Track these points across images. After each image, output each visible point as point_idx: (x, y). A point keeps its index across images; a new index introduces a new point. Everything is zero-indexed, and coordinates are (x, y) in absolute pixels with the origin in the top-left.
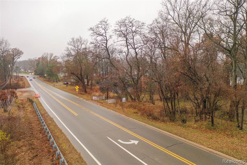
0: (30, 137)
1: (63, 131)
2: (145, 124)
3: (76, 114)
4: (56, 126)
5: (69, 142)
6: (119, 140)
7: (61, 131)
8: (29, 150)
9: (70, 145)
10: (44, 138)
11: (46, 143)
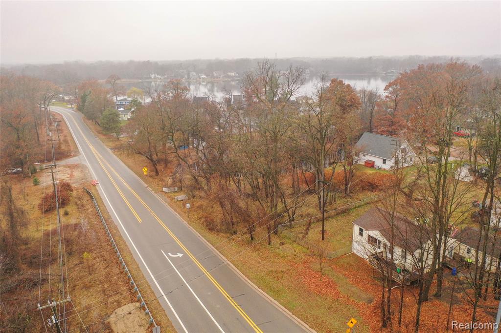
0: (100, 248)
1: (127, 243)
2: (199, 235)
3: (140, 221)
4: (120, 236)
5: (131, 254)
6: (169, 254)
7: (125, 243)
8: (102, 261)
9: (132, 257)
10: (112, 250)
11: (114, 255)
